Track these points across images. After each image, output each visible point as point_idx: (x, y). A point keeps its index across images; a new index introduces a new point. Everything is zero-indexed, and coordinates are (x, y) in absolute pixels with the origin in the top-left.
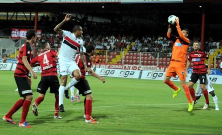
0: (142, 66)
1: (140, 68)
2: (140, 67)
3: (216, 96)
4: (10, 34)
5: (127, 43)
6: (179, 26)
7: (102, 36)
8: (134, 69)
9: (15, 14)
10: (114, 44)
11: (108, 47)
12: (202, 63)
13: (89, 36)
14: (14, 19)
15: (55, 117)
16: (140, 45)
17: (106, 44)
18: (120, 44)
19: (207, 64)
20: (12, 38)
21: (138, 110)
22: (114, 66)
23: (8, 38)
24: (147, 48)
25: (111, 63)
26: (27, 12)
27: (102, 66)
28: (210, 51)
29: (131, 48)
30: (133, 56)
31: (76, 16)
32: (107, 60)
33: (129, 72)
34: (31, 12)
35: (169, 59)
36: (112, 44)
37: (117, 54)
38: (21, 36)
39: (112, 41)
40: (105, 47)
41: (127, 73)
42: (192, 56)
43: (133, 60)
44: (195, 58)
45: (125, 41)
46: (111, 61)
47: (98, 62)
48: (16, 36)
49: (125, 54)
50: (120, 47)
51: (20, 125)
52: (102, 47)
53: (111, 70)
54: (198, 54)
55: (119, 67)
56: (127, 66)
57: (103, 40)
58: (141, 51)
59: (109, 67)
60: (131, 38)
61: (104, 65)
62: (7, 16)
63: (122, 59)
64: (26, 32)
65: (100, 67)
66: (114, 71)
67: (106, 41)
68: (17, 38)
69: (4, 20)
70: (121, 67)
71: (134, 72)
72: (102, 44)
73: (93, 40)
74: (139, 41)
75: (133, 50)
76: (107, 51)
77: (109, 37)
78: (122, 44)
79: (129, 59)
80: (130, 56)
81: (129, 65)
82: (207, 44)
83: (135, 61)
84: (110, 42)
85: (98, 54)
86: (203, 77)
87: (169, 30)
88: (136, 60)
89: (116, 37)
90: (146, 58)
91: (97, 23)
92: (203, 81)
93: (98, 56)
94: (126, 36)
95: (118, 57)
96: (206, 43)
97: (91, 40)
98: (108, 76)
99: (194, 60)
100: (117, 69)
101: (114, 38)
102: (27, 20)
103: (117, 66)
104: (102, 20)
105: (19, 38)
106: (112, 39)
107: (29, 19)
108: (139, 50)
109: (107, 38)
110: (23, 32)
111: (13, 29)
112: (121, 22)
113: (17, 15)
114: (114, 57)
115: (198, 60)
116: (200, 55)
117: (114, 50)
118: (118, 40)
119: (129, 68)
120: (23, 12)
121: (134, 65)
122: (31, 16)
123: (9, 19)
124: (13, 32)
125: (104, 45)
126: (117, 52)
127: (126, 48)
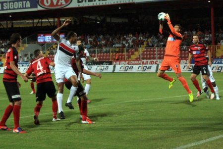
0: (159, 60)
1: (157, 63)
2: (157, 61)
3: (217, 86)
4: (36, 39)
5: (144, 39)
6: (170, 22)
7: (121, 35)
8: (151, 64)
9: (40, 21)
10: (132, 42)
11: (127, 45)
12: (202, 55)
13: (109, 36)
14: (39, 25)
15: (54, 119)
16: (156, 40)
17: (124, 42)
18: (138, 41)
19: (207, 56)
20: (38, 43)
21: (140, 106)
22: (133, 62)
23: (35, 43)
24: (162, 43)
25: (130, 59)
26: (51, 17)
27: (122, 62)
28: (221, 41)
29: (148, 44)
30: (150, 51)
31: (96, 18)
32: (126, 57)
33: (146, 67)
34: (54, 18)
35: (183, 52)
36: (130, 41)
37: (135, 51)
38: (47, 40)
39: (130, 39)
40: (124, 45)
41: (145, 68)
42: (193, 49)
43: (150, 55)
44: (195, 51)
45: (142, 38)
46: (130, 58)
47: (118, 60)
48: (42, 41)
49: (143, 50)
50: (137, 44)
51: (14, 132)
52: (121, 45)
53: (129, 66)
54: (198, 46)
55: (138, 62)
56: (145, 61)
57: (122, 38)
58: (157, 46)
59: (128, 64)
60: (148, 35)
61: (124, 62)
62: (33, 23)
63: (140, 55)
64: (50, 36)
65: (119, 64)
66: (133, 67)
67: (124, 39)
68: (43, 42)
69: (30, 27)
70: (140, 62)
71: (151, 66)
72: (121, 42)
73: (112, 40)
74: (155, 37)
75: (150, 46)
76: (125, 49)
77: (126, 36)
78: (139, 41)
79: (147, 55)
80: (147, 51)
81: (147, 60)
82: (218, 36)
83: (152, 56)
84: (128, 40)
85: (118, 52)
86: (204, 68)
87: (161, 27)
88: (154, 55)
89: (134, 35)
90: (162, 52)
91: (115, 23)
92: (205, 72)
93: (118, 54)
94: (143, 34)
95: (136, 53)
96: (217, 34)
97: (110, 40)
98: (128, 71)
99: (194, 53)
100: (135, 64)
101: (131, 36)
102: (51, 26)
103: (136, 62)
104: (120, 21)
105: (45, 42)
106: (130, 37)
107: (52, 25)
108: (156, 45)
109: (125, 37)
110: (48, 37)
111: (39, 35)
112: (137, 21)
113: (42, 22)
114: (133, 53)
115: (198, 52)
116: (199, 48)
117: (132, 47)
118: (135, 38)
119: (147, 63)
120: (47, 18)
121: (152, 60)
122: (54, 21)
123: (35, 25)
124: (39, 37)
125: (122, 43)
126: (135, 49)
127: (143, 44)
